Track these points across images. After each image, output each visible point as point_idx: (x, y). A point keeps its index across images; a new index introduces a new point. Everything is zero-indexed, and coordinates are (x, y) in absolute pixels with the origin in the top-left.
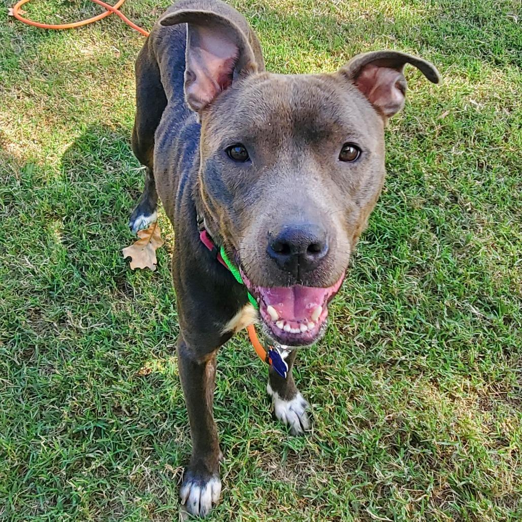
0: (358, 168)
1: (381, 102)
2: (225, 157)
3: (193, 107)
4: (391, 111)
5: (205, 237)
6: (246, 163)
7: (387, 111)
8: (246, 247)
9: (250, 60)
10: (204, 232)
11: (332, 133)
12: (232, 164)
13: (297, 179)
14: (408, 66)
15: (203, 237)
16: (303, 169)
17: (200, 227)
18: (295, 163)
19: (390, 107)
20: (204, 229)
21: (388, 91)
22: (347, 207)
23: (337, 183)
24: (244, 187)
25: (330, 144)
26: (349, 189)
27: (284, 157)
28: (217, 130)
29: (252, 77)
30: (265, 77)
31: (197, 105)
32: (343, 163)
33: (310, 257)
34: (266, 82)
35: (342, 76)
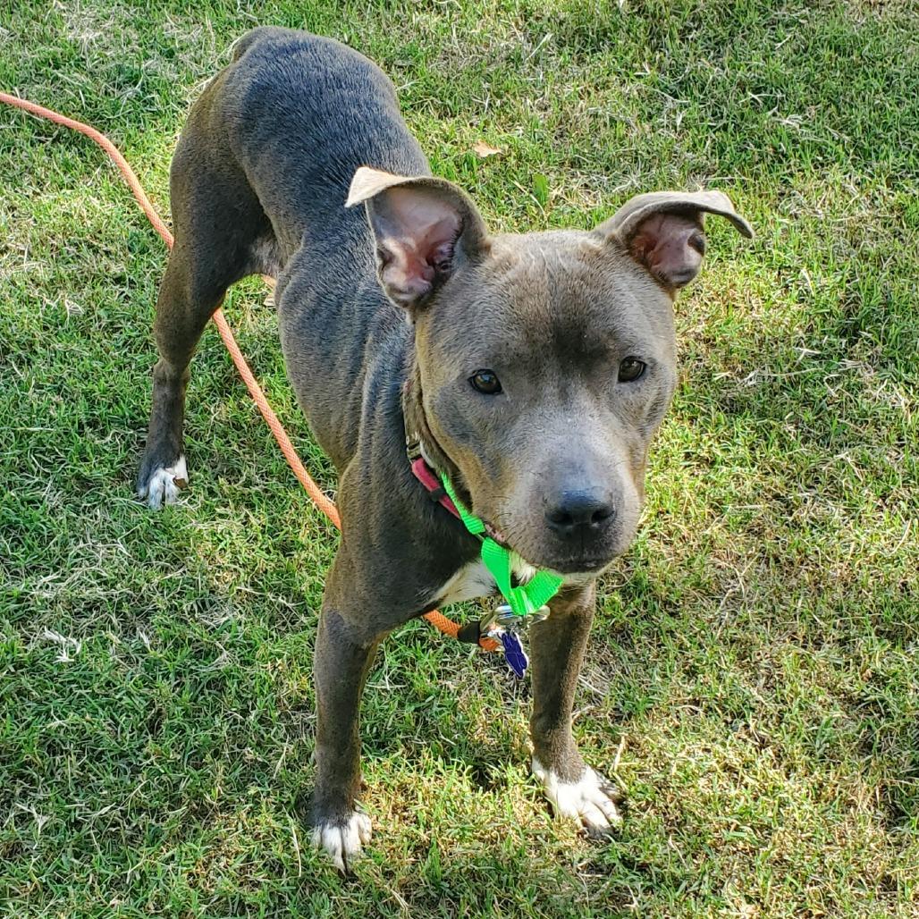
0: (642, 389)
1: (666, 267)
2: (468, 390)
3: (398, 301)
4: (682, 279)
5: (422, 469)
6: (498, 397)
7: (676, 279)
8: (514, 512)
9: (482, 235)
10: (420, 461)
11: (608, 351)
12: (479, 399)
13: (569, 420)
14: (705, 215)
15: (417, 468)
16: (574, 405)
17: (411, 454)
18: (564, 396)
19: (681, 274)
20: (419, 456)
21: (680, 250)
22: (630, 443)
23: (617, 414)
24: (500, 428)
25: (605, 366)
26: (631, 419)
27: (550, 390)
28: (450, 347)
29: (487, 264)
30: (506, 265)
31: (403, 297)
32: (623, 385)
33: (595, 525)
34: (511, 274)
35: (611, 248)
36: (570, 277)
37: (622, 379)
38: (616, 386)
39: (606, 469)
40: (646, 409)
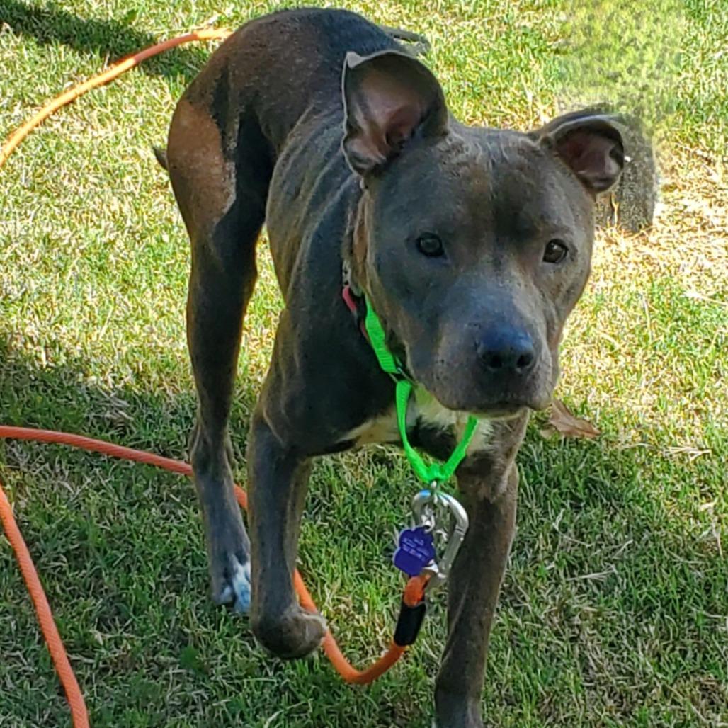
3: (356, 168)
4: (602, 184)
6: (440, 260)
19: (602, 180)
21: (602, 160)
29: (441, 146)
30: (458, 148)
31: (361, 165)
32: (546, 264)
33: (518, 370)
34: (461, 157)
35: (545, 147)
36: (510, 166)
37: (545, 259)
38: (541, 263)
39: (529, 328)
40: (564, 289)
